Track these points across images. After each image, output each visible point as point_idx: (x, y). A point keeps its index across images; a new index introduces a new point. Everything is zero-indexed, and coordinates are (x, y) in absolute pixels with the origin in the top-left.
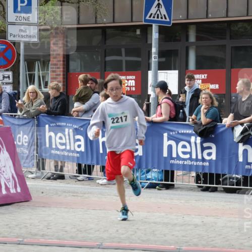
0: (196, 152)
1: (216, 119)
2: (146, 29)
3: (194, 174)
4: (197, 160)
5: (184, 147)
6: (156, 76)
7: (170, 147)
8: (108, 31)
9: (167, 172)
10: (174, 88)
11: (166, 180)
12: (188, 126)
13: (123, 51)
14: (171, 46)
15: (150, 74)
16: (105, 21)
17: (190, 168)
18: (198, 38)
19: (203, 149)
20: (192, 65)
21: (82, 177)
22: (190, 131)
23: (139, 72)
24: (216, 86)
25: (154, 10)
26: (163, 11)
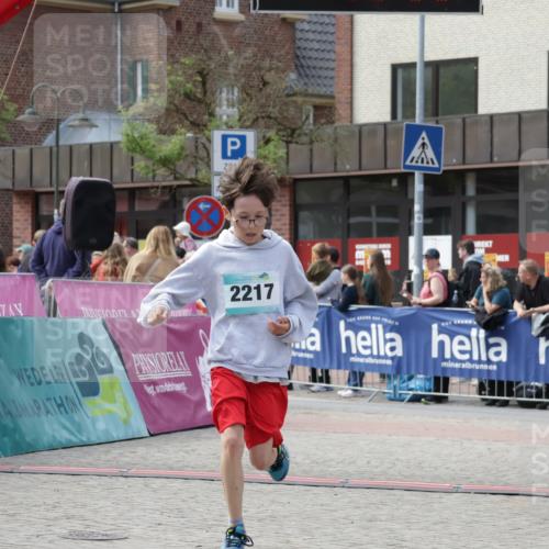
0: (479, 351)
2: (405, 179)
3: (475, 382)
4: (480, 362)
5: (461, 343)
6: (420, 245)
7: (441, 344)
8: (353, 183)
9: (437, 379)
10: (446, 262)
11: (437, 390)
12: (466, 315)
13: (373, 209)
14: (441, 202)
15: (412, 241)
16: (348, 168)
17: (466, 374)
18: (479, 191)
19: (488, 346)
20: (471, 228)
21: (317, 386)
22: (470, 322)
23: (396, 239)
24: (505, 258)
25: (416, 152)
26: (430, 153)
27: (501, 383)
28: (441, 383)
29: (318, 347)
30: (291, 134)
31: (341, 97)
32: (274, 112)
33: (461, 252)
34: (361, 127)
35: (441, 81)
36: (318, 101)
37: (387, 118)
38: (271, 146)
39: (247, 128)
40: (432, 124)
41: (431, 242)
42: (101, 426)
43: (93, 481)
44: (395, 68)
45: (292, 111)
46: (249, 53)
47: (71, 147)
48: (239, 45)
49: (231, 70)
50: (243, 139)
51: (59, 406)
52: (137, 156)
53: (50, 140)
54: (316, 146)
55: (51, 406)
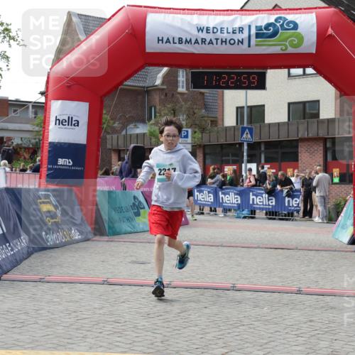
0: (265, 202)
1: (274, 186)
2: (241, 145)
3: (264, 212)
4: (266, 205)
5: (260, 199)
6: (246, 166)
7: (253, 199)
8: (224, 146)
9: (252, 211)
10: (254, 172)
11: (252, 214)
12: (262, 190)
13: (230, 155)
14: (253, 152)
15: (243, 165)
16: (222, 141)
17: (262, 209)
18: (266, 149)
19: (269, 200)
20: (263, 161)
21: (212, 213)
22: (262, 192)
23: (238, 164)
24: (274, 171)
25: (245, 136)
26: (249, 136)
27: (273, 212)
28: (253, 212)
29: (212, 200)
30: (203, 130)
31: (220, 117)
32: (197, 122)
33: (260, 169)
34: (226, 127)
35: (253, 112)
36: (213, 119)
37: (234, 124)
38: (197, 134)
39: (189, 128)
40: (249, 127)
41: (249, 166)
42: (141, 226)
43: (139, 244)
44: (237, 108)
45: (204, 123)
46: (189, 103)
47: (131, 135)
48: (186, 101)
49: (183, 109)
50: (187, 131)
51: (128, 220)
52: (152, 138)
53: (124, 133)
54: (212, 134)
55: (125, 220)
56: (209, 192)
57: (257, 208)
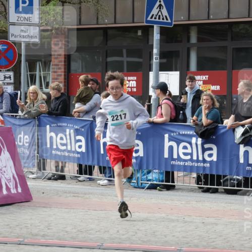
1: (217, 120)
2: (147, 30)
3: (195, 175)
4: (198, 161)
5: (185, 148)
7: (171, 148)
8: (110, 32)
9: (167, 173)
10: (174, 90)
11: (167, 181)
12: (189, 127)
13: (124, 51)
14: (172, 47)
15: (152, 75)
16: (107, 22)
17: (191, 169)
18: (199, 40)
19: (204, 150)
20: (193, 66)
21: (83, 177)
23: (140, 73)
24: (217, 88)
25: (155, 11)
26: (165, 12)
27: (213, 176)
29: (83, 149)
38: (51, 5)
54: (83, 5)
56: (77, 132)
57: (180, 168)
